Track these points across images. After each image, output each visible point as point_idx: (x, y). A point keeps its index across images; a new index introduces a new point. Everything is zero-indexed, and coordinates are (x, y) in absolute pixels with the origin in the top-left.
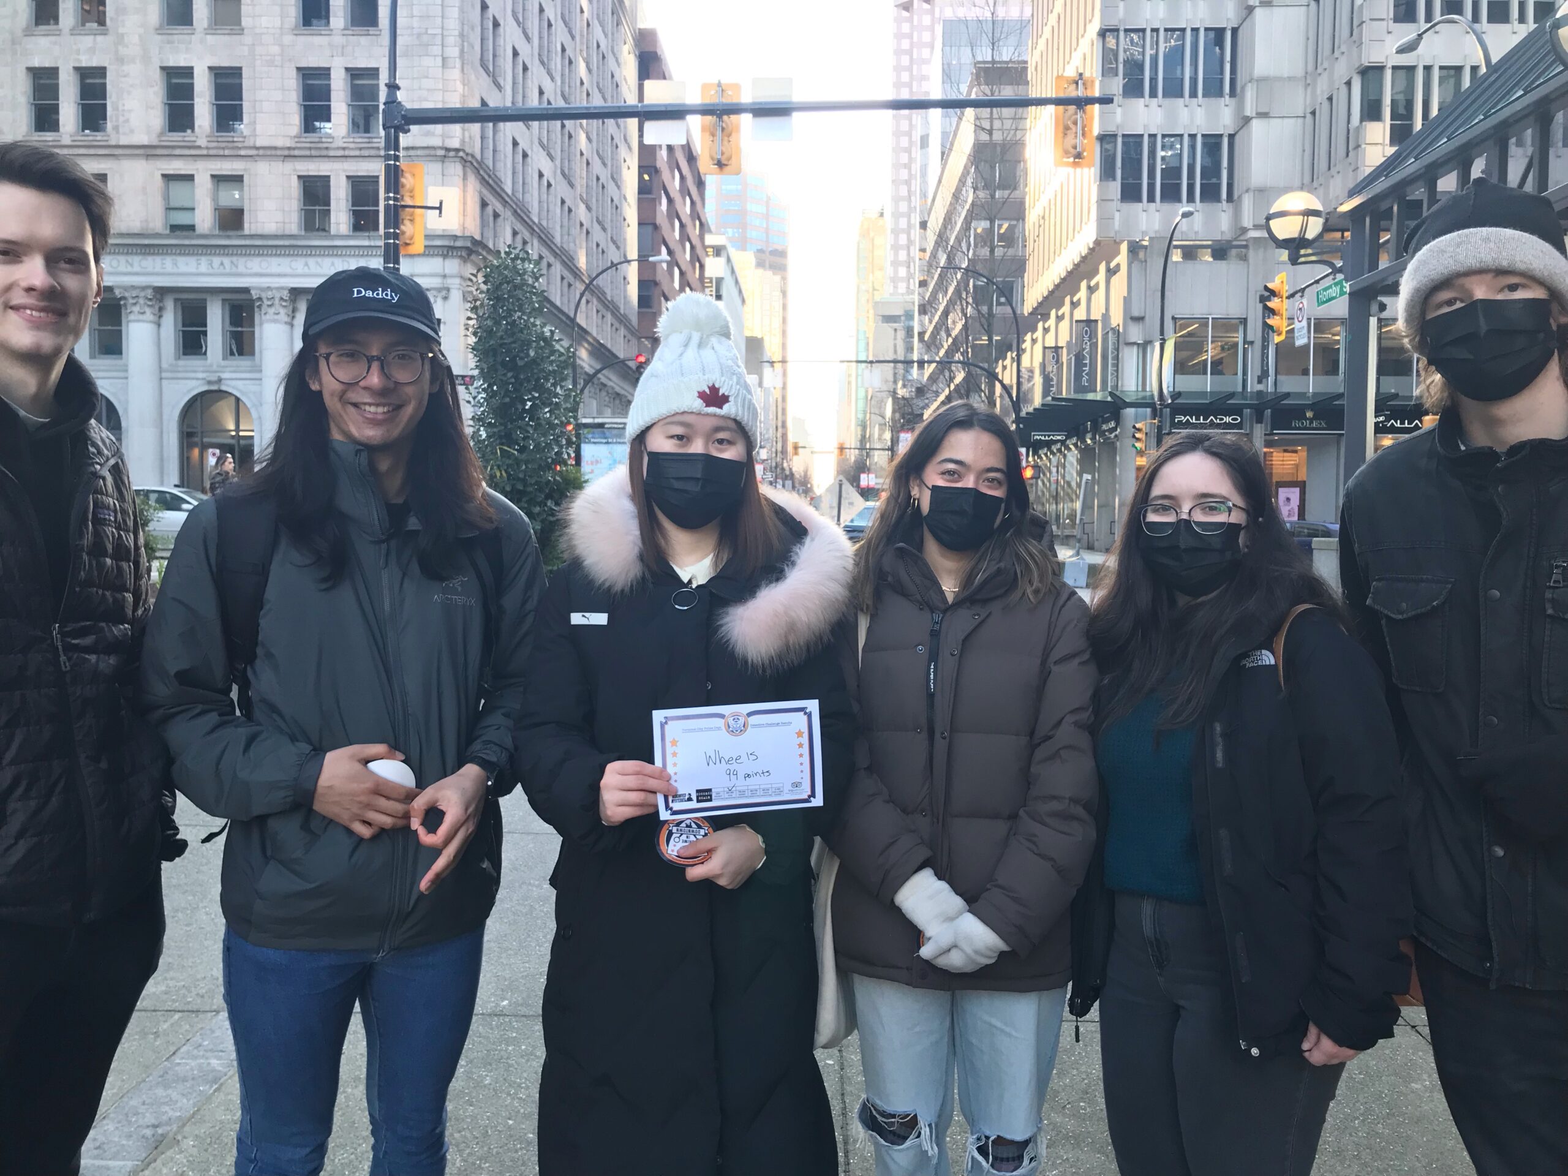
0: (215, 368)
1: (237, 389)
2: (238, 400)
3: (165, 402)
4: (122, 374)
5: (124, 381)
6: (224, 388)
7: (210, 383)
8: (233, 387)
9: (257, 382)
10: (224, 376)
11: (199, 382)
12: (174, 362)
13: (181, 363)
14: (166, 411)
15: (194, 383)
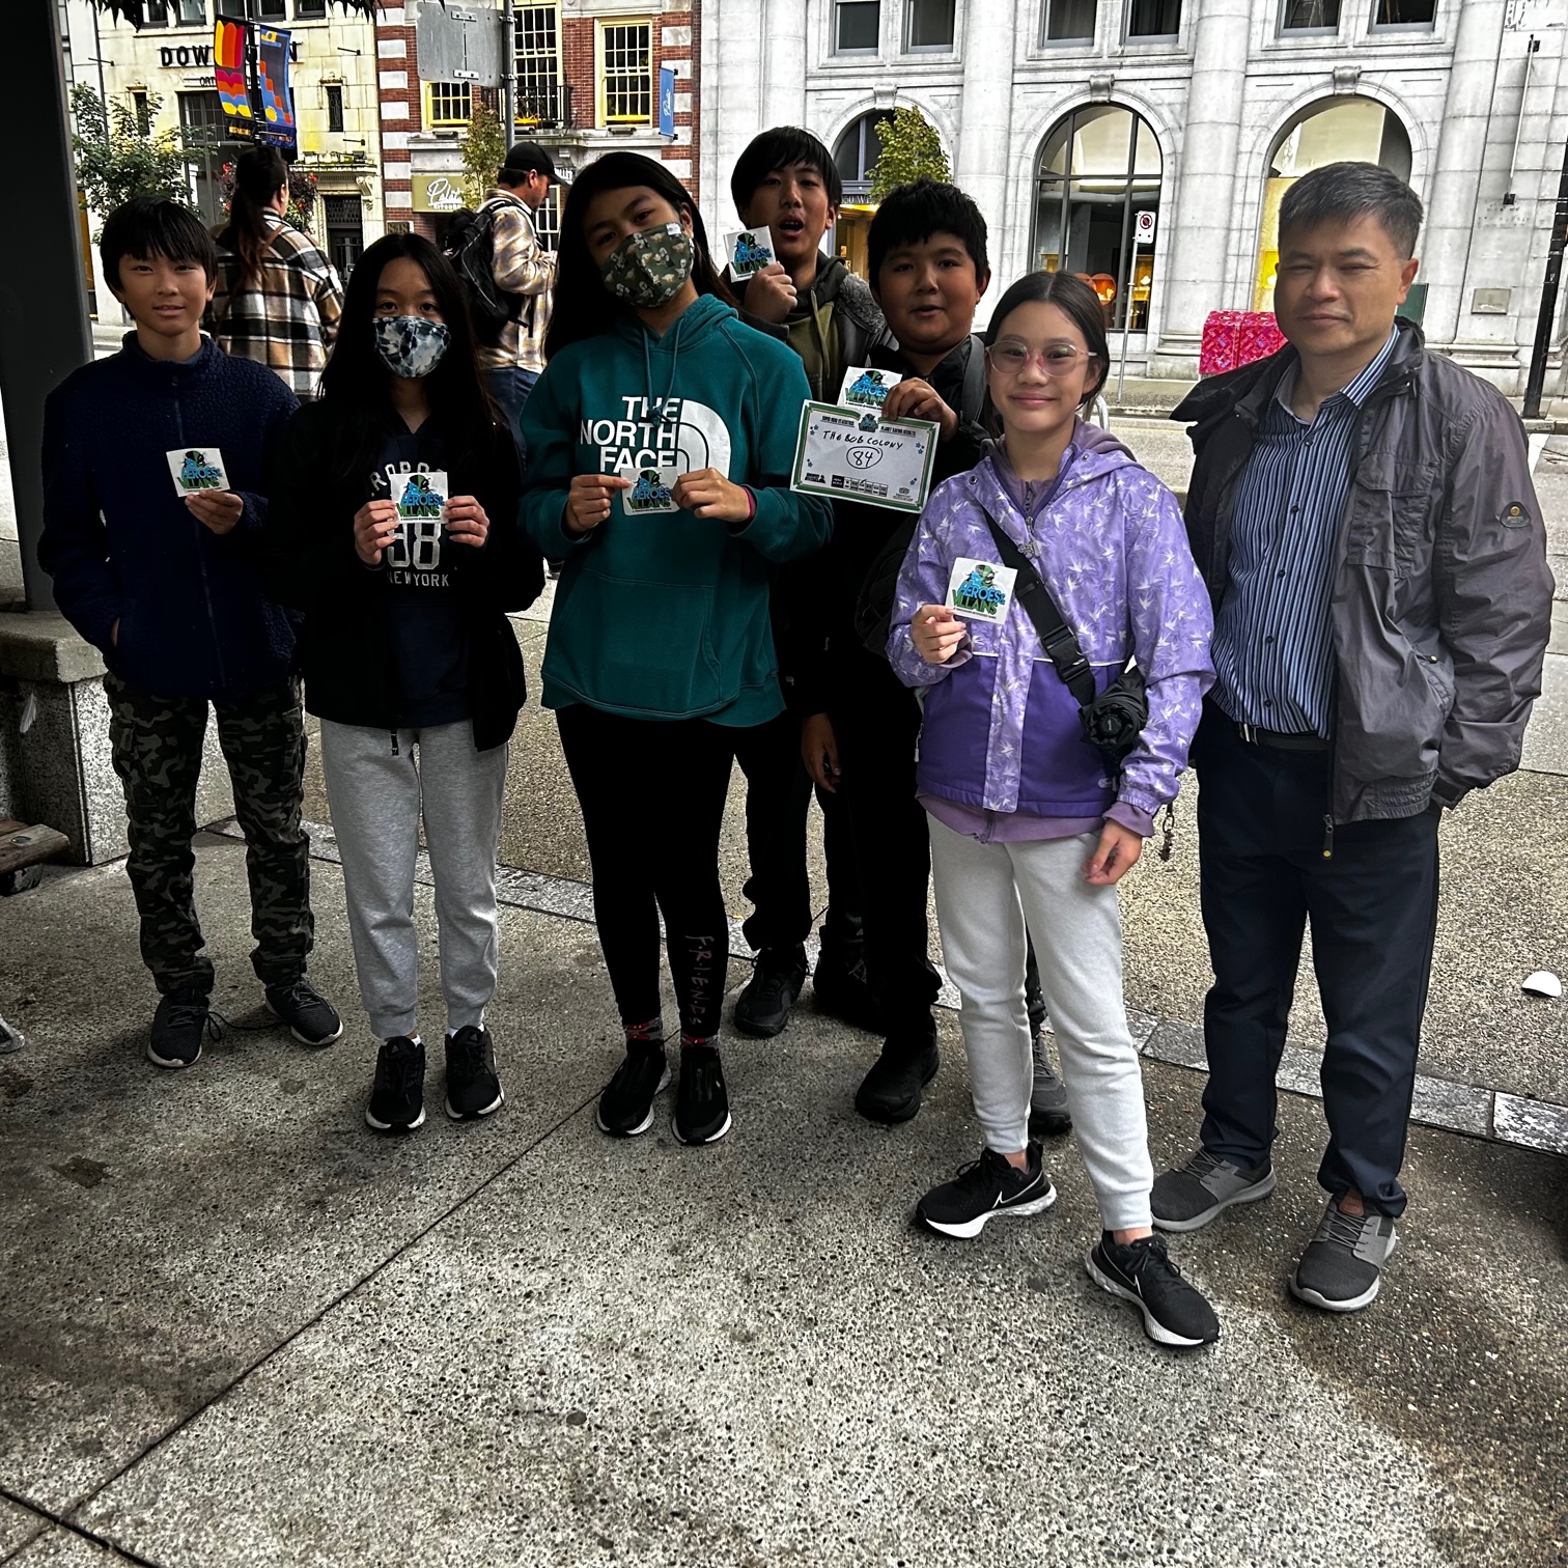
0: (1105, 60)
1: (1141, 100)
2: (1137, 116)
3: (1016, 126)
4: (956, 79)
5: (956, 91)
6: (1116, 97)
7: (1096, 88)
8: (1134, 96)
9: (1179, 84)
10: (1119, 74)
11: (1076, 87)
12: (1036, 52)
13: (1048, 53)
14: (1017, 142)
15: (1064, 91)
